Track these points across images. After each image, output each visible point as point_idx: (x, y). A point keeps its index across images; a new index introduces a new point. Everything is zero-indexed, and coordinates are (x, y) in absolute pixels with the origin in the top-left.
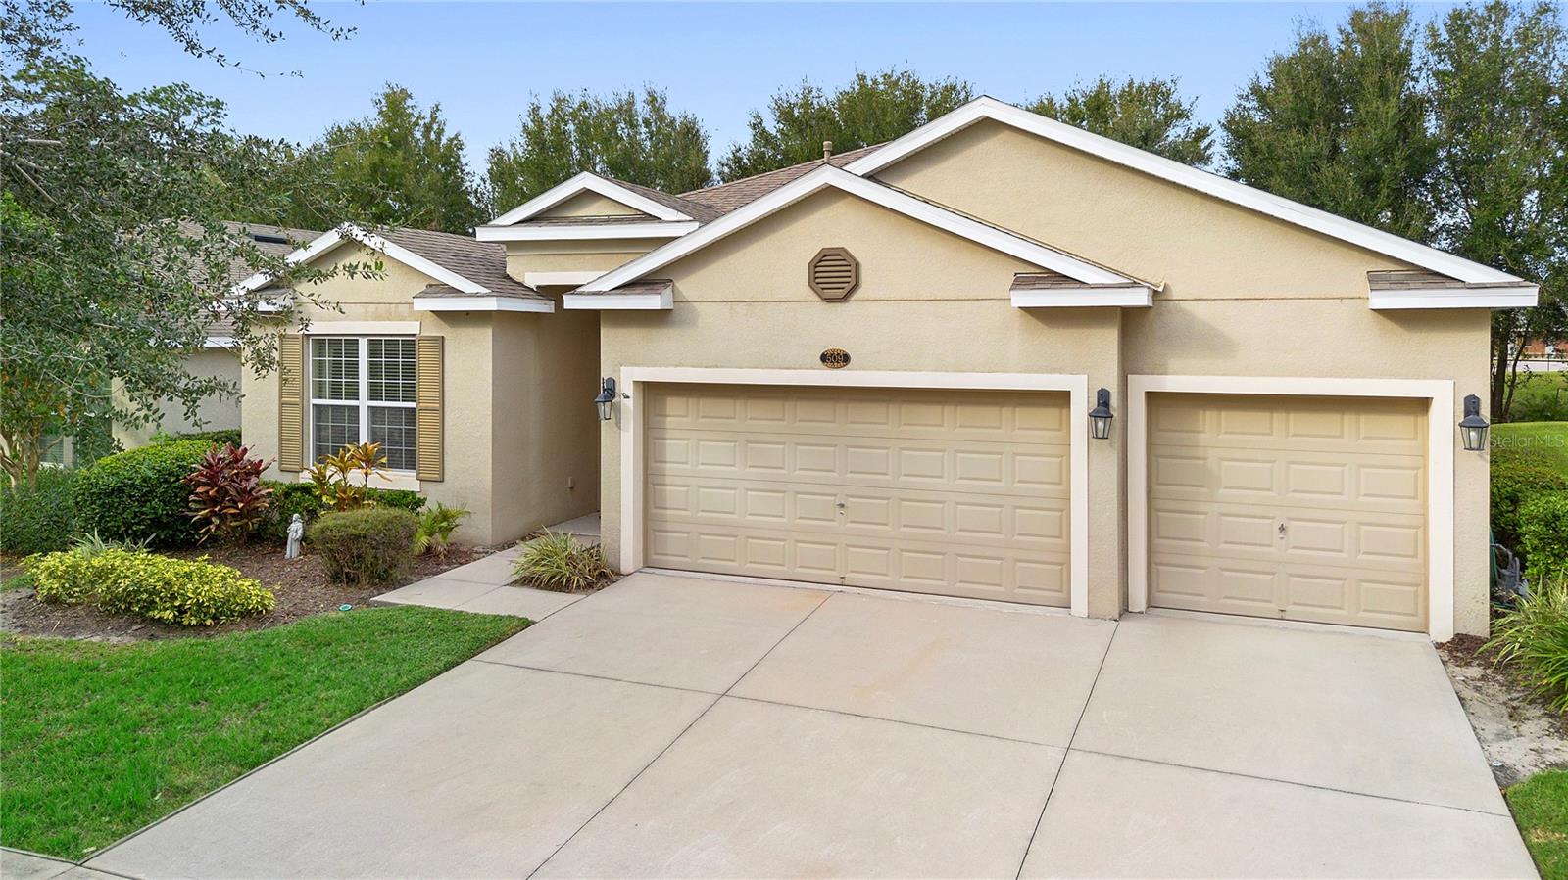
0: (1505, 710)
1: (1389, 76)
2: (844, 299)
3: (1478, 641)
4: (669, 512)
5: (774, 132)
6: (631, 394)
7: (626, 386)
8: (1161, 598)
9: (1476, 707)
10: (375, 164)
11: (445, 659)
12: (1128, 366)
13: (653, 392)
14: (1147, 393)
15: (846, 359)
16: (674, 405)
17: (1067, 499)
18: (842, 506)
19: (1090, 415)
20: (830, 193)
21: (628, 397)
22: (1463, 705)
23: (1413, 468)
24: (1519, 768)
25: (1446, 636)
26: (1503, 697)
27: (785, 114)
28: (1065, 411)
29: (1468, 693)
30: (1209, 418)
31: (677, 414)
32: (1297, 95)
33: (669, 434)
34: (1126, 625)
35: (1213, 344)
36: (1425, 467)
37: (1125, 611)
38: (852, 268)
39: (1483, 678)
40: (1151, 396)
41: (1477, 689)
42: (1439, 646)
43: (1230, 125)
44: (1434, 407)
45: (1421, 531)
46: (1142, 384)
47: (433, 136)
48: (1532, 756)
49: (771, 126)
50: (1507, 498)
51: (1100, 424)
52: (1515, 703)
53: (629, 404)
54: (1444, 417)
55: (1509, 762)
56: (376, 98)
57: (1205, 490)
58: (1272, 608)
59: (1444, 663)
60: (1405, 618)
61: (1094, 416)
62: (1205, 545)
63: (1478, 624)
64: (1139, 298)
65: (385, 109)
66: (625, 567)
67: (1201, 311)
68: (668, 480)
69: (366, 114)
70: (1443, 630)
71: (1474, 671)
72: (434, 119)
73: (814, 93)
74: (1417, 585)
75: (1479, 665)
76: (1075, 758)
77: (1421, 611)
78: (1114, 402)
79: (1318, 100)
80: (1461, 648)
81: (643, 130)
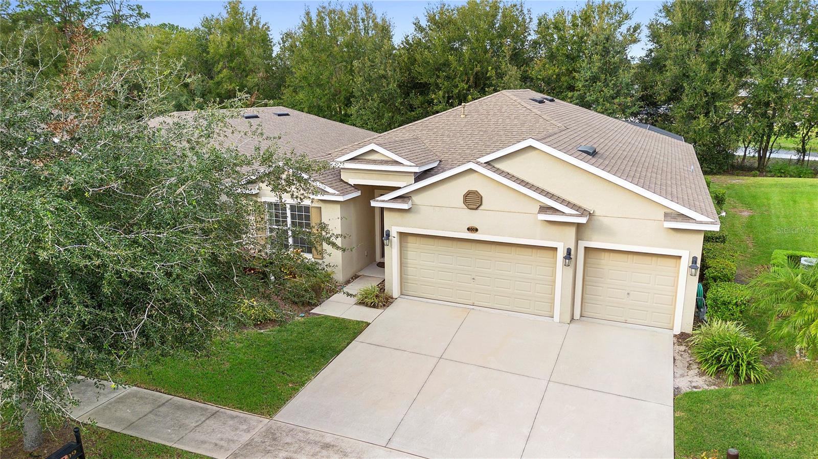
0: (687, 365)
1: (729, 9)
2: (477, 209)
3: (688, 335)
4: (409, 276)
5: (425, 26)
6: (396, 236)
7: (394, 233)
8: (585, 314)
9: (678, 363)
10: (229, 42)
11: (347, 341)
12: (578, 238)
13: (402, 235)
14: (585, 247)
15: (477, 230)
16: (410, 239)
17: (553, 299)
18: (474, 279)
19: (564, 257)
20: (471, 171)
21: (394, 237)
22: (674, 362)
23: (674, 277)
24: (683, 388)
25: (678, 333)
26: (688, 359)
27: (432, 19)
28: (555, 252)
29: (678, 357)
30: (606, 256)
31: (412, 243)
32: (683, 16)
33: (409, 249)
34: (572, 326)
35: (608, 232)
36: (678, 277)
37: (572, 319)
38: (480, 198)
39: (685, 351)
40: (586, 248)
41: (681, 355)
42: (675, 336)
43: (650, 27)
44: (682, 258)
45: (674, 297)
46: (582, 244)
47: (254, 23)
48: (689, 383)
49: (424, 23)
50: (712, 277)
51: (567, 261)
52: (691, 362)
53: (395, 240)
54: (685, 262)
55: (680, 386)
56: (225, 5)
57: (603, 279)
58: (623, 319)
59: (674, 344)
60: (666, 324)
61: (565, 258)
62: (601, 297)
63: (689, 329)
64: (583, 220)
65: (229, 10)
66: (395, 296)
67: (606, 221)
68: (409, 265)
69: (220, 12)
70: (677, 331)
71: (683, 348)
72: (254, 15)
73: (446, 7)
74: (671, 314)
75: (685, 345)
76: (551, 384)
77: (672, 323)
78: (573, 252)
79: (693, 20)
80: (682, 338)
81: (361, 24)
